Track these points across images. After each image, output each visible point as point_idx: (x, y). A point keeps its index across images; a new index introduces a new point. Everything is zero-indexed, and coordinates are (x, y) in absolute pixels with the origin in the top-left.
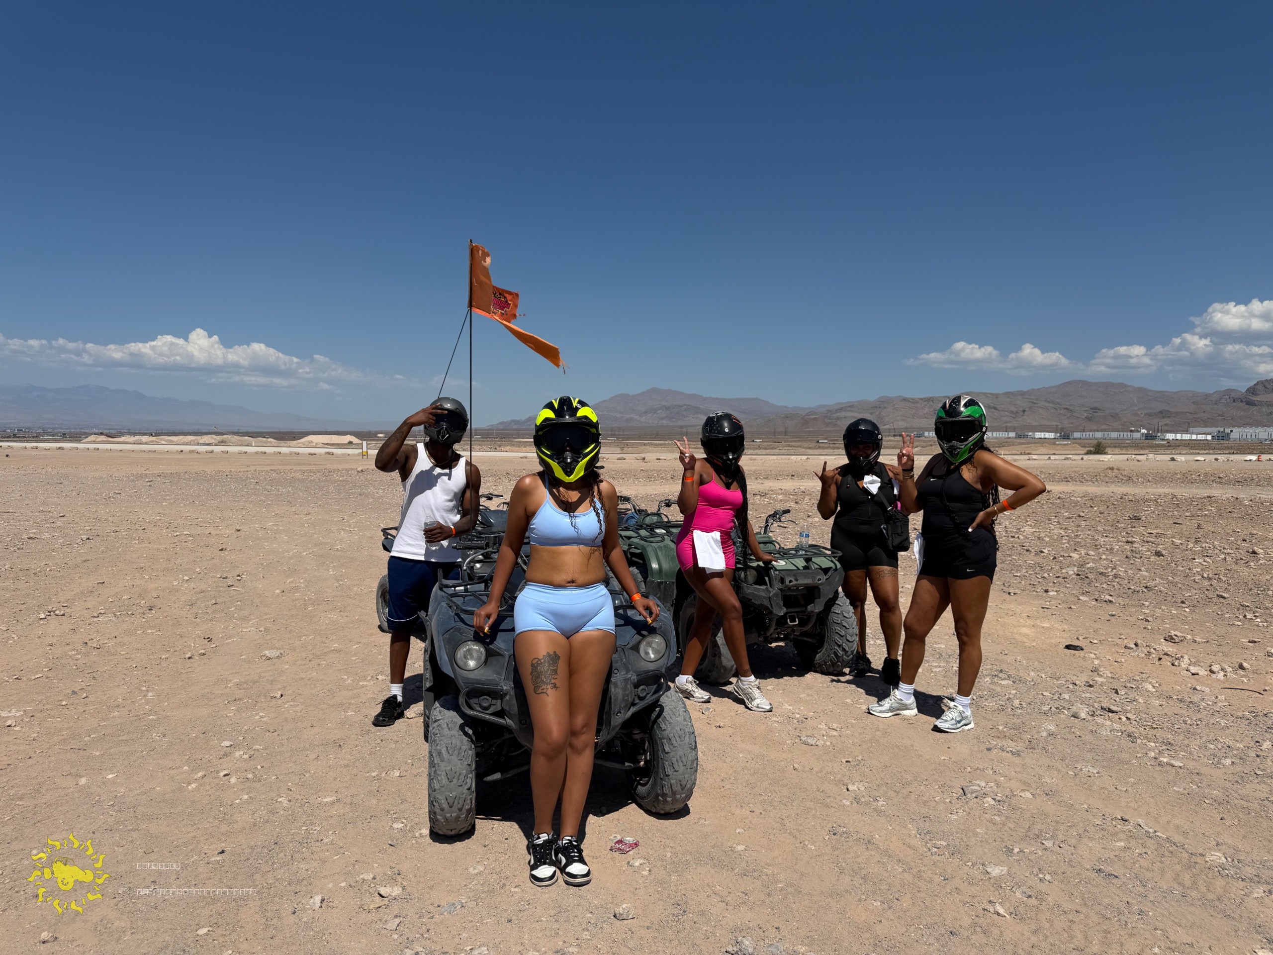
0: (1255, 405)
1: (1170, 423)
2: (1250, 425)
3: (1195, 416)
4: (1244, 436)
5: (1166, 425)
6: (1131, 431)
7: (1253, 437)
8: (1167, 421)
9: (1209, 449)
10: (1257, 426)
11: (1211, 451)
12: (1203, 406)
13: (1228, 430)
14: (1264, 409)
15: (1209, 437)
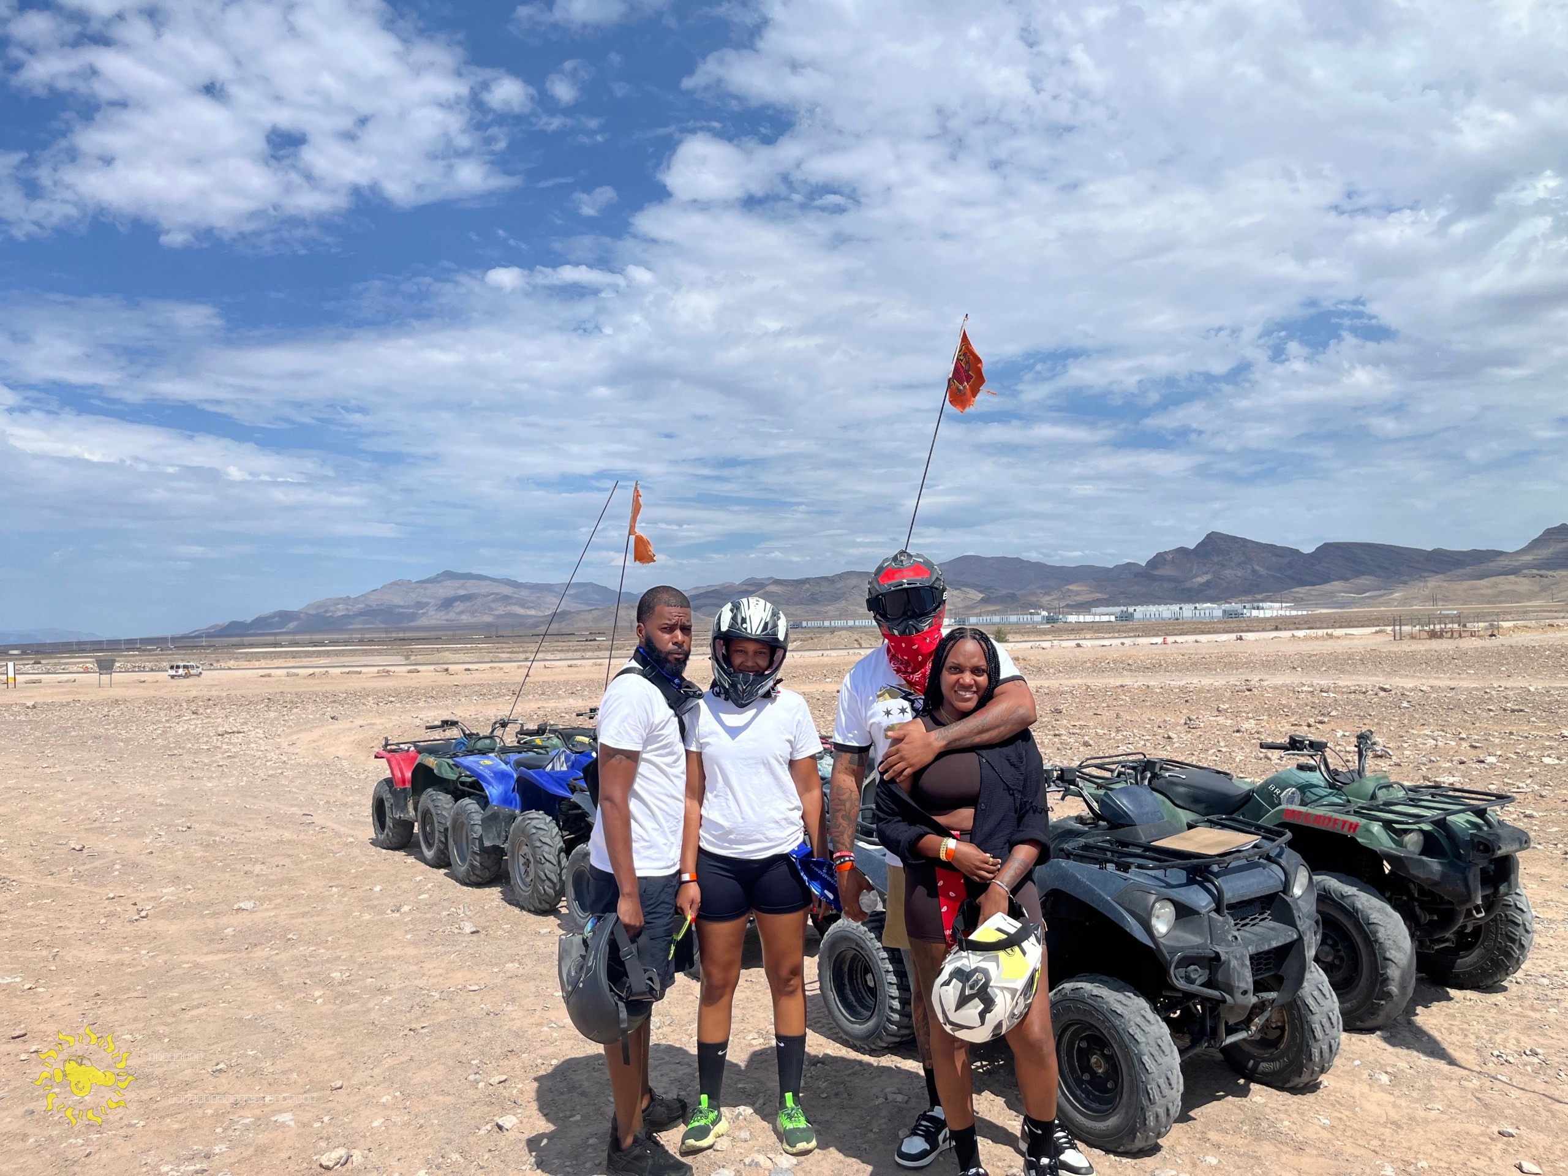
0: (1157, 580)
1: (1071, 603)
2: (1153, 603)
4: (1148, 616)
6: (1031, 614)
7: (1157, 616)
8: (1068, 601)
9: (1114, 632)
10: (1159, 604)
11: (1116, 635)
12: (1103, 583)
13: (1131, 609)
14: (1166, 585)
15: (1113, 618)
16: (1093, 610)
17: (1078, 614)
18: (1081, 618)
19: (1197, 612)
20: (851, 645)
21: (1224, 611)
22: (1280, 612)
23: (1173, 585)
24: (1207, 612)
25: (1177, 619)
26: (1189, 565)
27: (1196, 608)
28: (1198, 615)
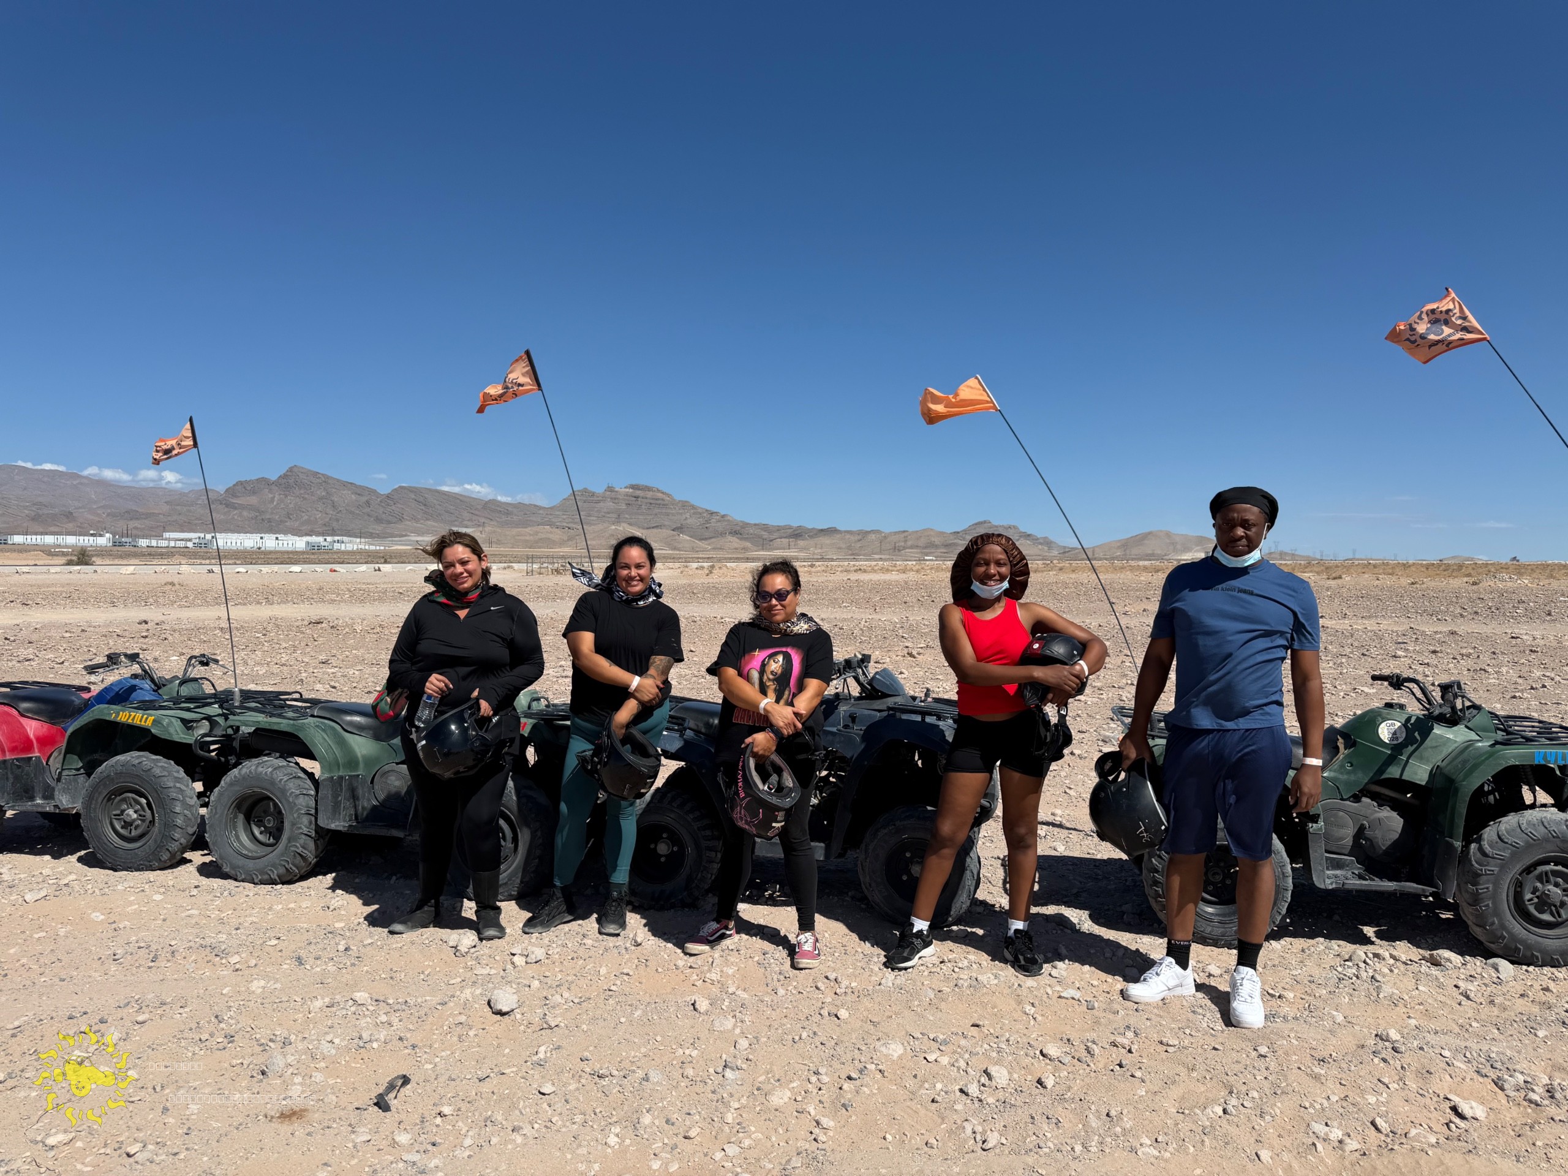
0: (236, 508)
1: (139, 526)
2: (233, 531)
3: (169, 518)
4: (229, 544)
5: (136, 528)
6: (92, 535)
7: (239, 544)
8: (136, 524)
9: (190, 559)
10: (239, 532)
11: (194, 561)
12: (179, 508)
13: (209, 536)
14: (245, 513)
15: (190, 544)
16: (167, 535)
17: (149, 538)
18: (153, 543)
19: (281, 543)
21: (308, 543)
22: (360, 547)
23: (253, 514)
24: (290, 545)
25: (259, 548)
26: (270, 496)
27: (277, 538)
28: (281, 545)
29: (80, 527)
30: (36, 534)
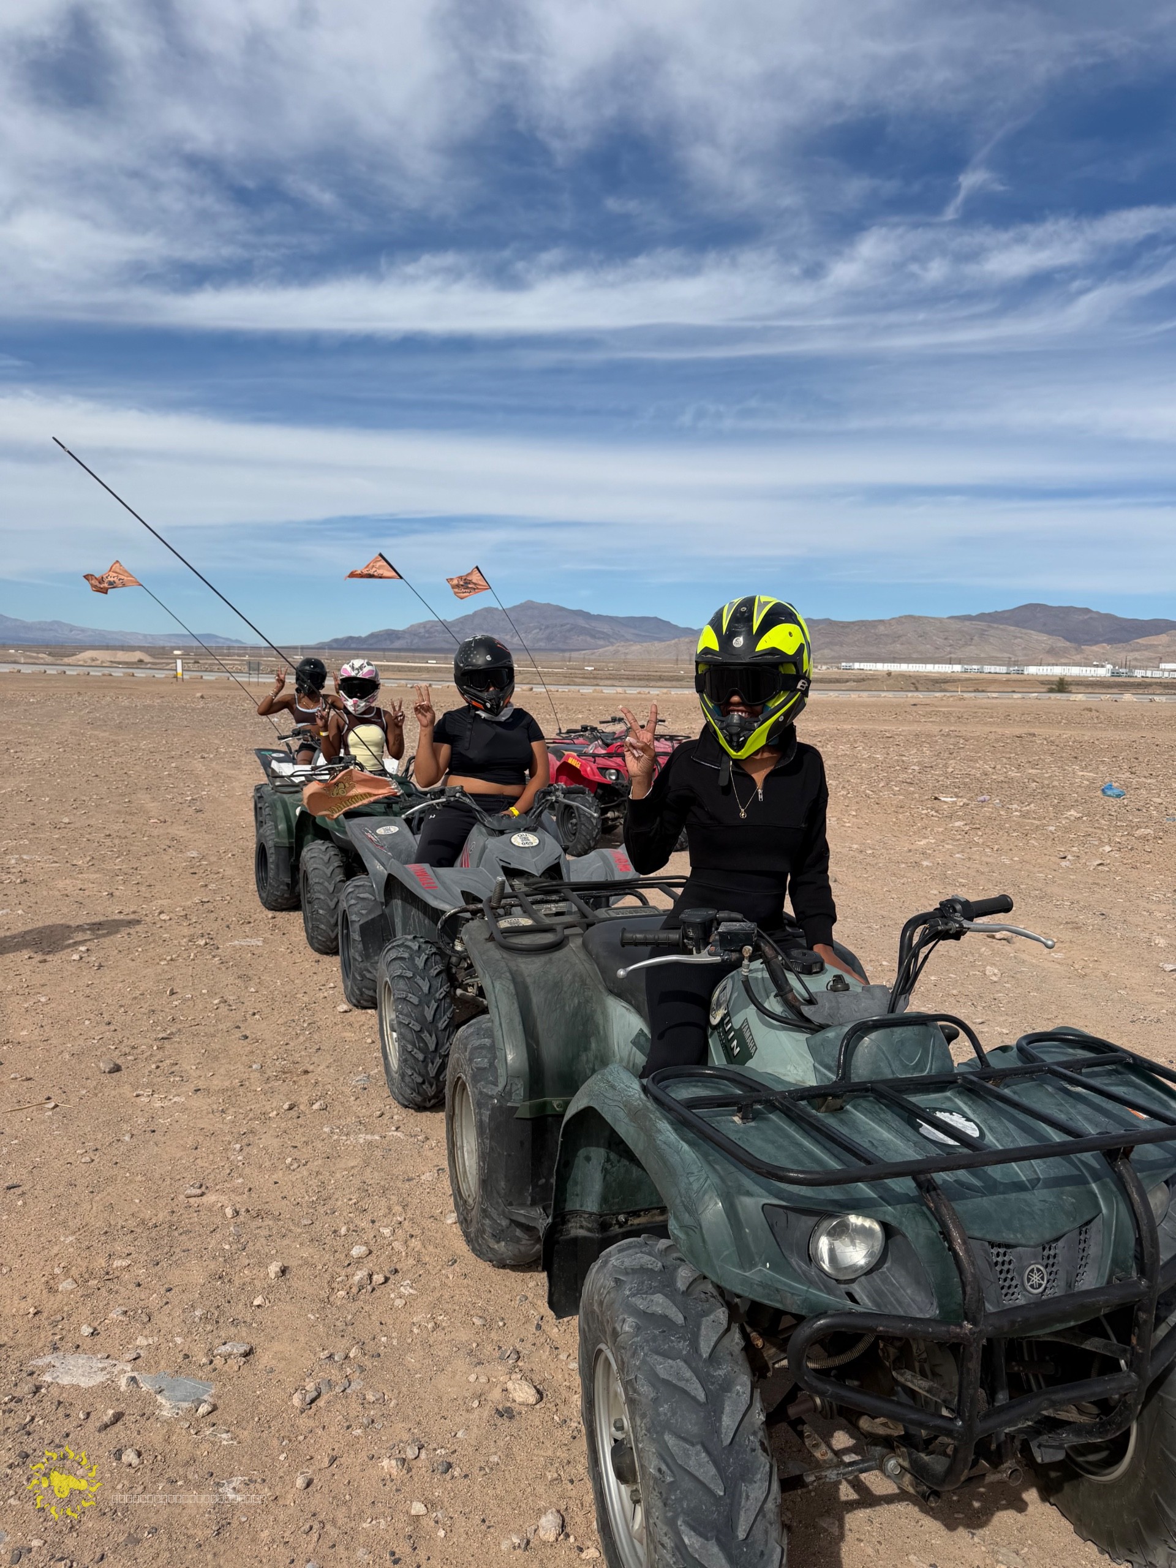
1: (1139, 657)
3: (1168, 649)
5: (1136, 659)
6: (1096, 666)
8: (1135, 655)
16: (1163, 666)
17: (1146, 668)
18: (1149, 674)
20: (908, 688)
29: (1086, 659)
30: (1049, 665)
